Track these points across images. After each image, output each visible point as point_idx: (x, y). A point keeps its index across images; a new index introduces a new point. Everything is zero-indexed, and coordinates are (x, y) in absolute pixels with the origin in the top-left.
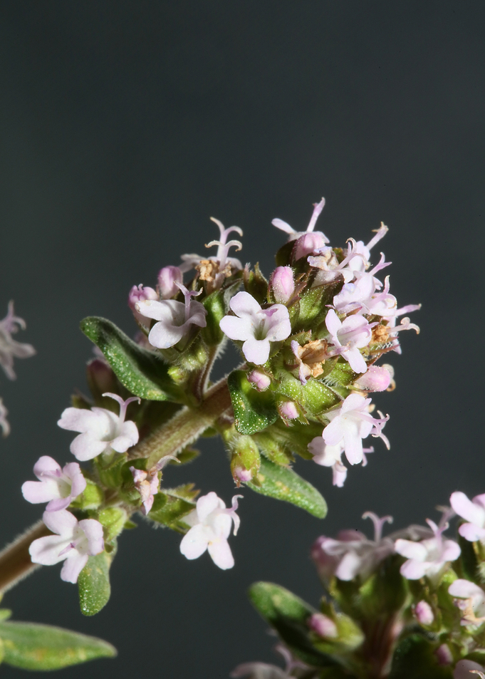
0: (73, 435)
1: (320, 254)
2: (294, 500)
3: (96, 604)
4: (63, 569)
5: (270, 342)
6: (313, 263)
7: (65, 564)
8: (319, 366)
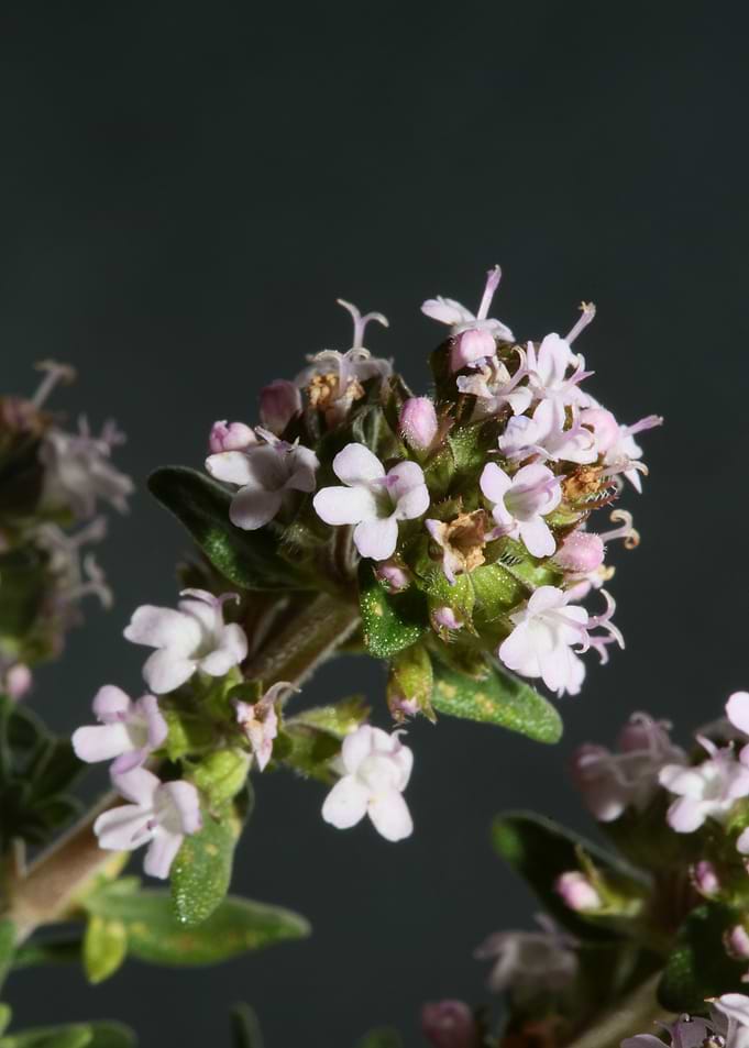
0: (145, 652)
1: (478, 371)
2: (504, 720)
3: (199, 908)
4: (147, 857)
5: (398, 521)
6: (465, 387)
7: (150, 848)
8: (477, 552)
